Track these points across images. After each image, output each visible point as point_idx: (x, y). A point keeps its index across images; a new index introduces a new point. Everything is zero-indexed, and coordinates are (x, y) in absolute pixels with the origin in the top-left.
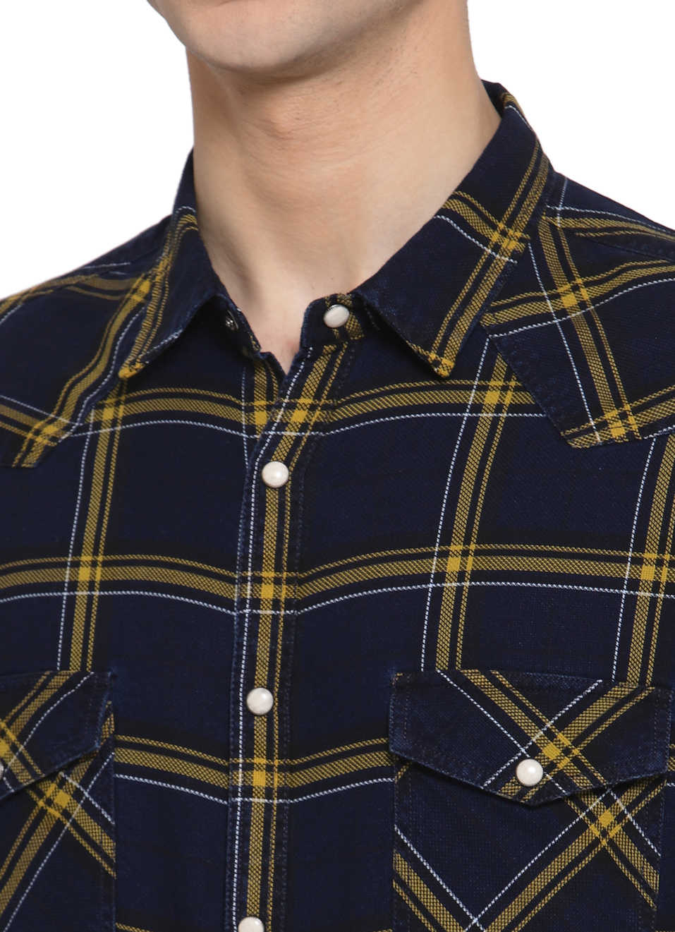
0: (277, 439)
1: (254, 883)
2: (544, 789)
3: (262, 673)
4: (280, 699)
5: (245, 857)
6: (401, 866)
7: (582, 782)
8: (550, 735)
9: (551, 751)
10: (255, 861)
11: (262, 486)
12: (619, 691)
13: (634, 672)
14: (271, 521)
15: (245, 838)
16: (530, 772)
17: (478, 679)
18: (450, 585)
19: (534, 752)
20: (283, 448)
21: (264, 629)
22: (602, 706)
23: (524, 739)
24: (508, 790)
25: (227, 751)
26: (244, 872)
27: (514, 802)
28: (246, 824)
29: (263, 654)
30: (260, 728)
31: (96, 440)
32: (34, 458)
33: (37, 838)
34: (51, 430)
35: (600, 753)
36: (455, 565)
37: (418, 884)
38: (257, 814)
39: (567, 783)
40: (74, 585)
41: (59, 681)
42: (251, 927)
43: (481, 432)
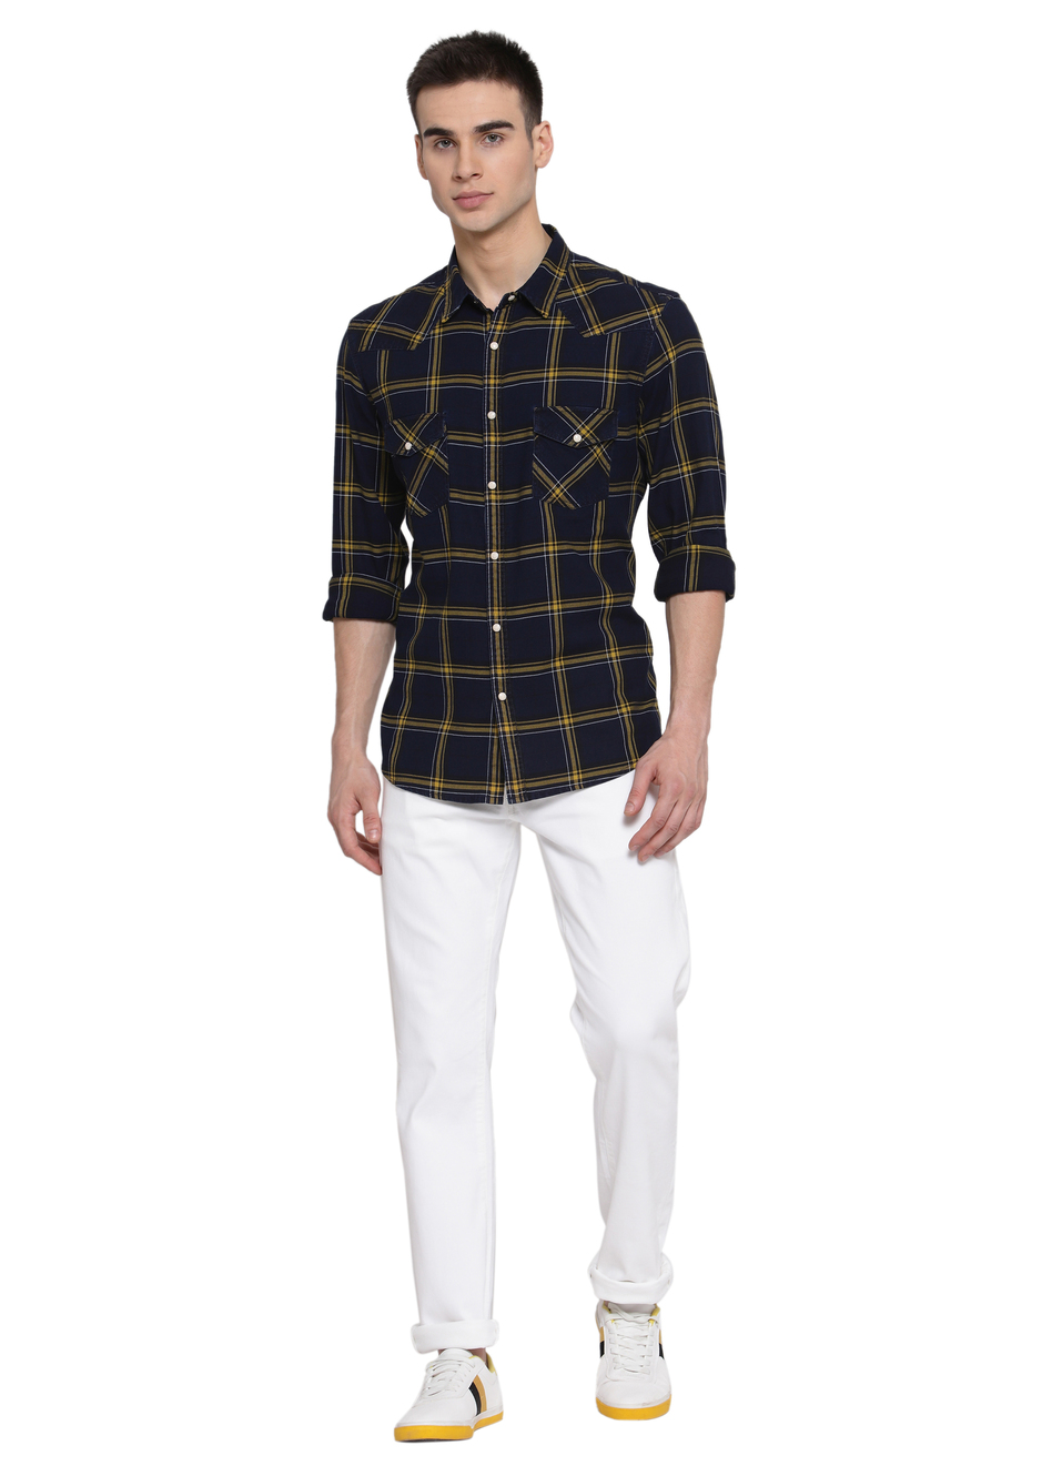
0: (493, 335)
1: (492, 471)
2: (582, 443)
3: (492, 407)
4: (498, 414)
5: (489, 463)
6: (535, 466)
7: (593, 441)
8: (583, 426)
9: (583, 432)
10: (493, 464)
11: (490, 349)
12: (603, 412)
13: (608, 406)
14: (493, 360)
15: (489, 457)
16: (577, 438)
17: (561, 409)
18: (551, 381)
19: (578, 432)
20: (496, 338)
21: (492, 393)
22: (598, 417)
23: (575, 428)
24: (571, 444)
25: (482, 432)
26: (489, 468)
27: (572, 447)
28: (489, 453)
29: (492, 401)
30: (492, 423)
31: (433, 339)
32: (414, 347)
33: (425, 466)
34: (418, 337)
35: (598, 431)
36: (551, 375)
37: (540, 472)
38: (493, 450)
39: (589, 441)
40: (430, 386)
41: (428, 416)
42: (492, 485)
43: (556, 333)
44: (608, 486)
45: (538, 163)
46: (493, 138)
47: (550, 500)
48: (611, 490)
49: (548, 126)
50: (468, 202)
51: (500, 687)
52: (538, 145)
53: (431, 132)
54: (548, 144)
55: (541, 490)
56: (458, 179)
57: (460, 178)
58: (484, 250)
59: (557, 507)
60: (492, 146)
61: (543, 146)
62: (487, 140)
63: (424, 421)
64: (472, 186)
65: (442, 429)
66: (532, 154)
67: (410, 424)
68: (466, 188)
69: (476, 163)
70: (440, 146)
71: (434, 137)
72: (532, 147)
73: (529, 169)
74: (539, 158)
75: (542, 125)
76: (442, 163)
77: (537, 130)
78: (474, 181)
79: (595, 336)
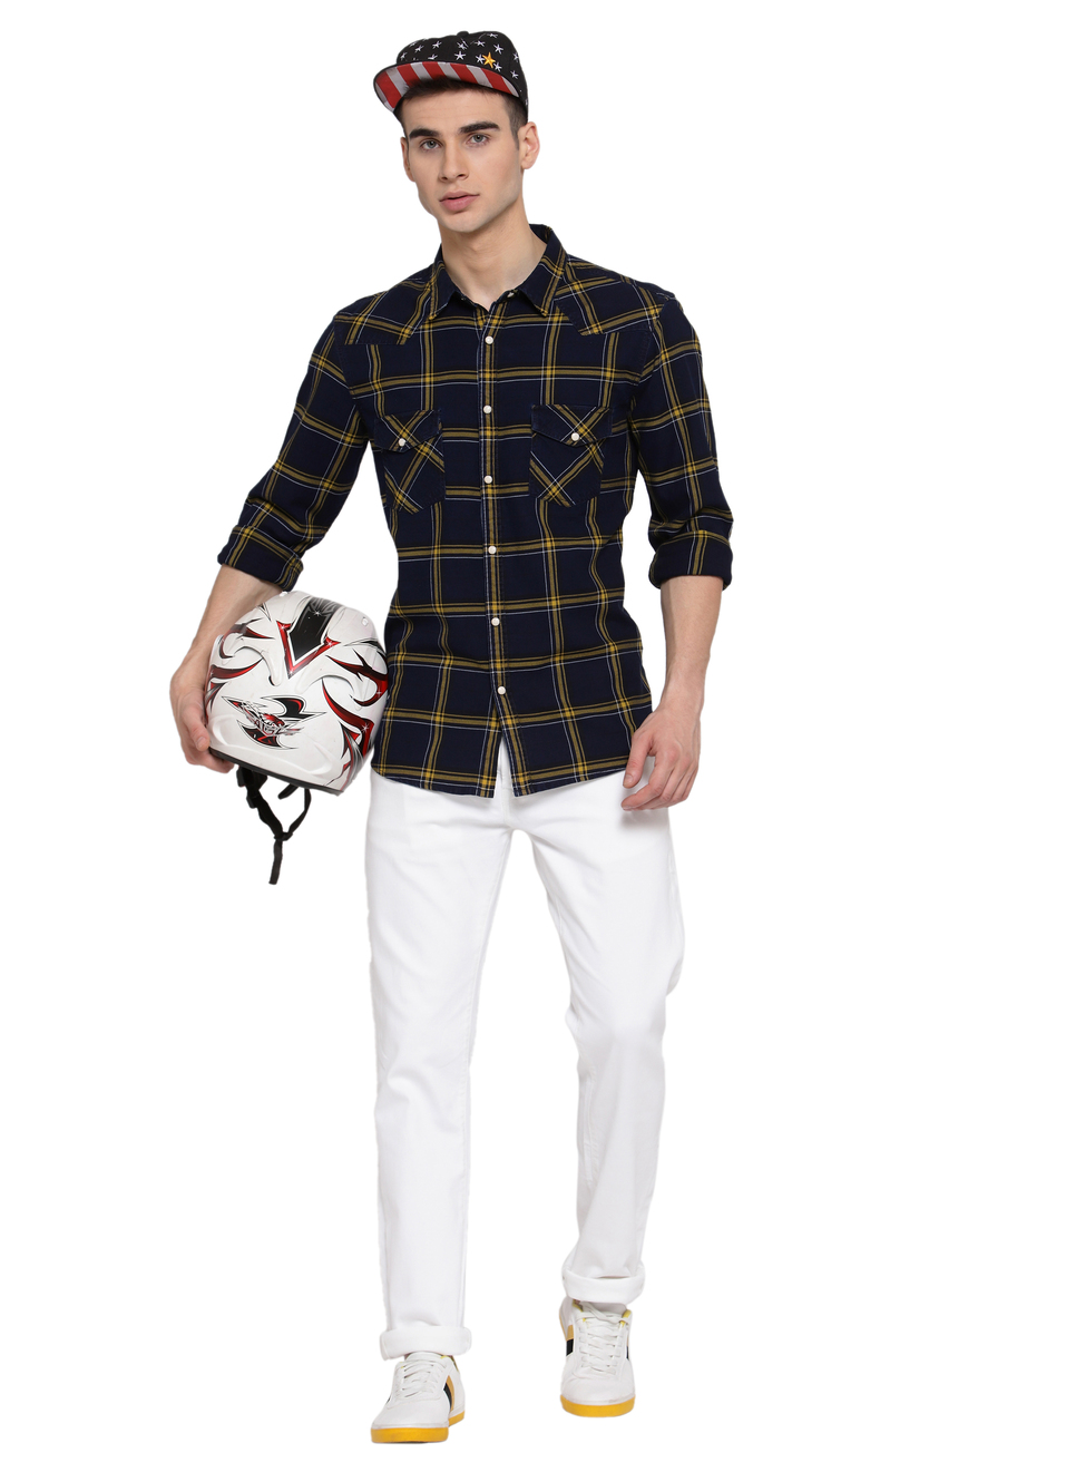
0: (489, 329)
1: (488, 465)
2: (580, 441)
3: (487, 401)
4: (494, 409)
5: (485, 457)
6: (532, 463)
7: (590, 440)
8: (581, 425)
9: (581, 430)
10: (488, 458)
11: (485, 343)
12: (600, 411)
13: (604, 405)
14: (488, 354)
15: (485, 451)
16: (575, 437)
17: (559, 408)
18: (548, 379)
19: (576, 431)
20: (491, 332)
21: (487, 387)
22: (596, 415)
23: (573, 426)
24: (569, 442)
25: (478, 426)
26: (485, 462)
27: (570, 446)
28: (485, 447)
29: (487, 395)
30: (488, 417)
31: (423, 334)
32: (403, 342)
33: (418, 463)
34: (407, 331)
35: (595, 430)
36: (549, 373)
37: (537, 470)
38: (488, 444)
39: (586, 440)
40: (424, 384)
41: (422, 413)
42: (488, 479)
43: (553, 330)
44: (600, 483)
45: (524, 164)
46: (479, 138)
47: (546, 498)
48: (603, 486)
49: (534, 127)
50: (454, 204)
51: (500, 681)
52: (524, 147)
53: (416, 133)
54: (534, 144)
55: (537, 488)
56: (444, 180)
57: (445, 178)
58: (473, 250)
59: (553, 505)
60: (478, 146)
61: (529, 147)
62: (473, 140)
63: (419, 418)
64: (457, 186)
65: (437, 426)
66: (518, 155)
67: (404, 420)
68: (452, 189)
69: (461, 163)
70: (426, 146)
71: (419, 138)
72: (518, 147)
73: (516, 169)
74: (524, 159)
75: (528, 126)
76: (428, 164)
77: (523, 131)
78: (460, 182)
79: (593, 334)
